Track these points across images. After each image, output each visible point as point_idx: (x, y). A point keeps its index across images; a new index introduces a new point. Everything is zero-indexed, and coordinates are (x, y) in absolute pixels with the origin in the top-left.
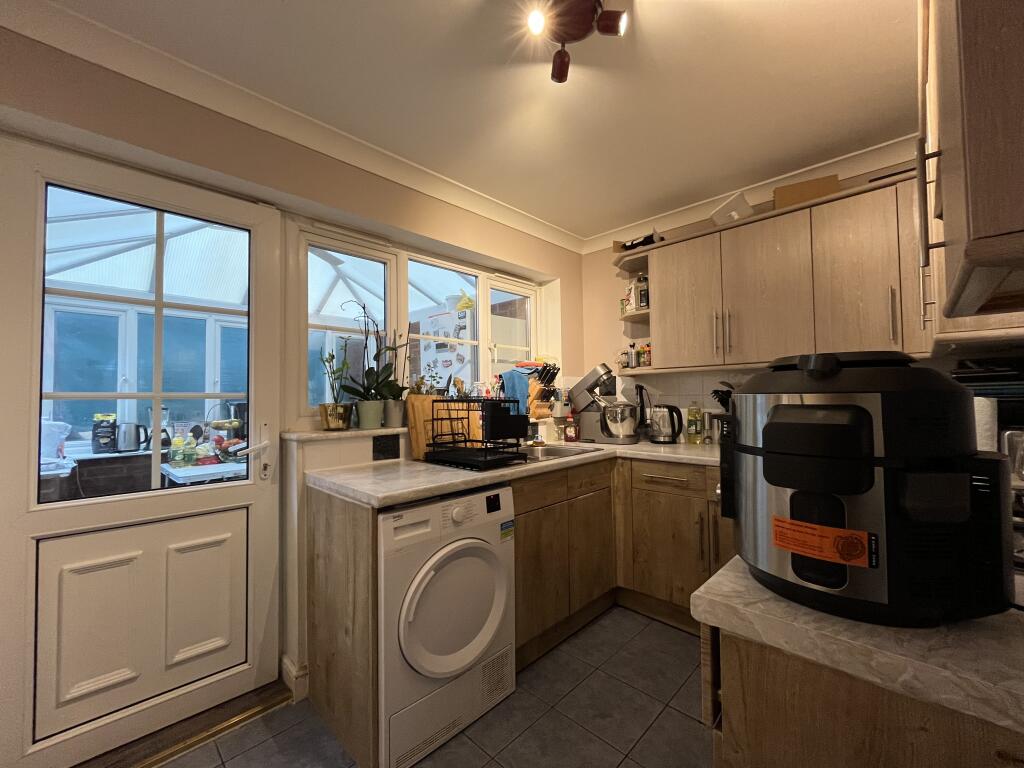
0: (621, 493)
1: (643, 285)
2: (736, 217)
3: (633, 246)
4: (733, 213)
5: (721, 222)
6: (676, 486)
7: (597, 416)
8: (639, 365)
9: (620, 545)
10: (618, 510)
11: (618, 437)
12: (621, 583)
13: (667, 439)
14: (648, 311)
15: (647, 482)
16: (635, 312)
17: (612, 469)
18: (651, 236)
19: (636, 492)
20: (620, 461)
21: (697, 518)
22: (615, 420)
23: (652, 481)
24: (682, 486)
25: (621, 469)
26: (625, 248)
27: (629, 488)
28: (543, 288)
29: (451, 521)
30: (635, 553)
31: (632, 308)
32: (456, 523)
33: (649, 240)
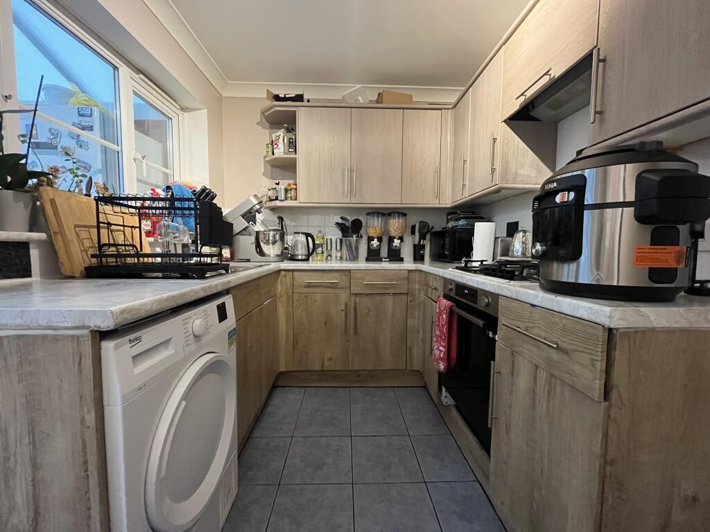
0: (284, 299)
1: (291, 135)
2: (362, 101)
3: (285, 99)
4: (360, 98)
5: (351, 102)
6: (329, 287)
7: (253, 239)
8: (286, 199)
9: (283, 340)
10: (282, 313)
11: (269, 256)
12: (283, 369)
13: (304, 257)
14: (294, 156)
15: (306, 287)
16: (282, 155)
17: (276, 281)
18: (302, 95)
19: (296, 296)
20: (283, 273)
21: (343, 307)
22: (267, 243)
23: (309, 285)
24: (333, 286)
25: (284, 279)
26: (277, 98)
27: (290, 293)
28: (186, 114)
29: (192, 336)
30: (295, 342)
31: (280, 152)
32: (197, 337)
33: (299, 98)
